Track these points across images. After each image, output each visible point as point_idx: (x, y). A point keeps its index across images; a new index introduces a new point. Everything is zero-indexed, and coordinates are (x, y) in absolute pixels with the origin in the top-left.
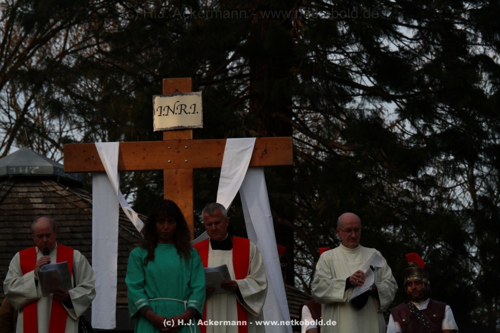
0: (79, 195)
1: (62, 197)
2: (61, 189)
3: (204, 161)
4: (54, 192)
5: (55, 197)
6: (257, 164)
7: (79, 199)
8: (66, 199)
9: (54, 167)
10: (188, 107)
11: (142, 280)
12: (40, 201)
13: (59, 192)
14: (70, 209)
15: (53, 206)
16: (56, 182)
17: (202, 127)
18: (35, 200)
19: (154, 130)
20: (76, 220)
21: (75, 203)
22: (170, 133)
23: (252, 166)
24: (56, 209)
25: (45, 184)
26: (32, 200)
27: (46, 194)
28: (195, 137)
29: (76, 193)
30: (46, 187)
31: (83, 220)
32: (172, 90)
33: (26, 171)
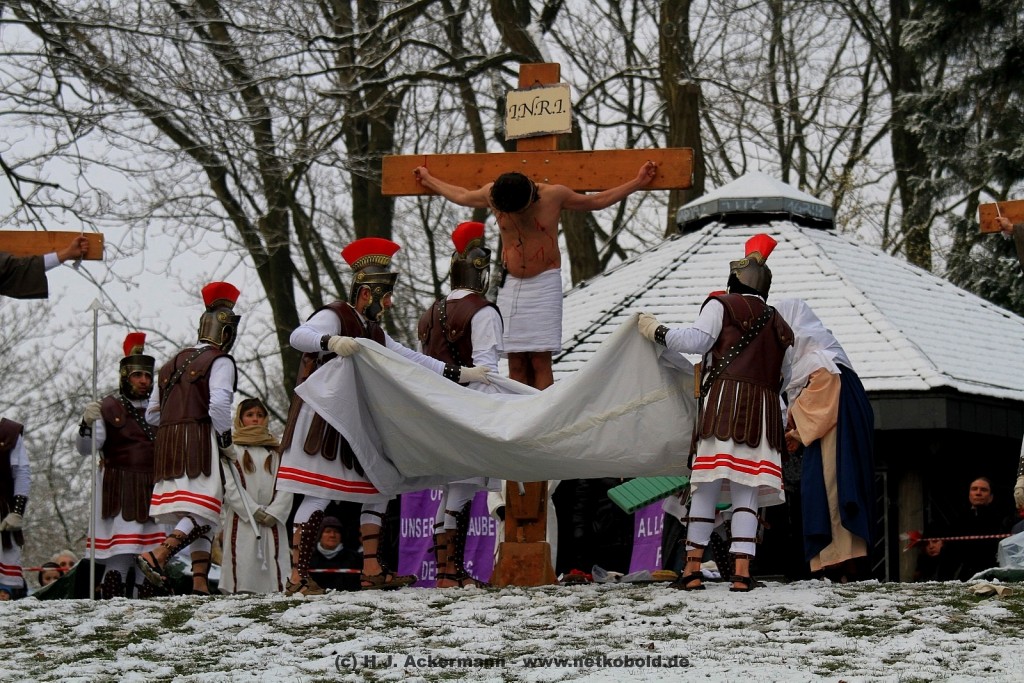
9: (784, 199)
17: (570, 131)
32: (531, 81)
33: (745, 207)
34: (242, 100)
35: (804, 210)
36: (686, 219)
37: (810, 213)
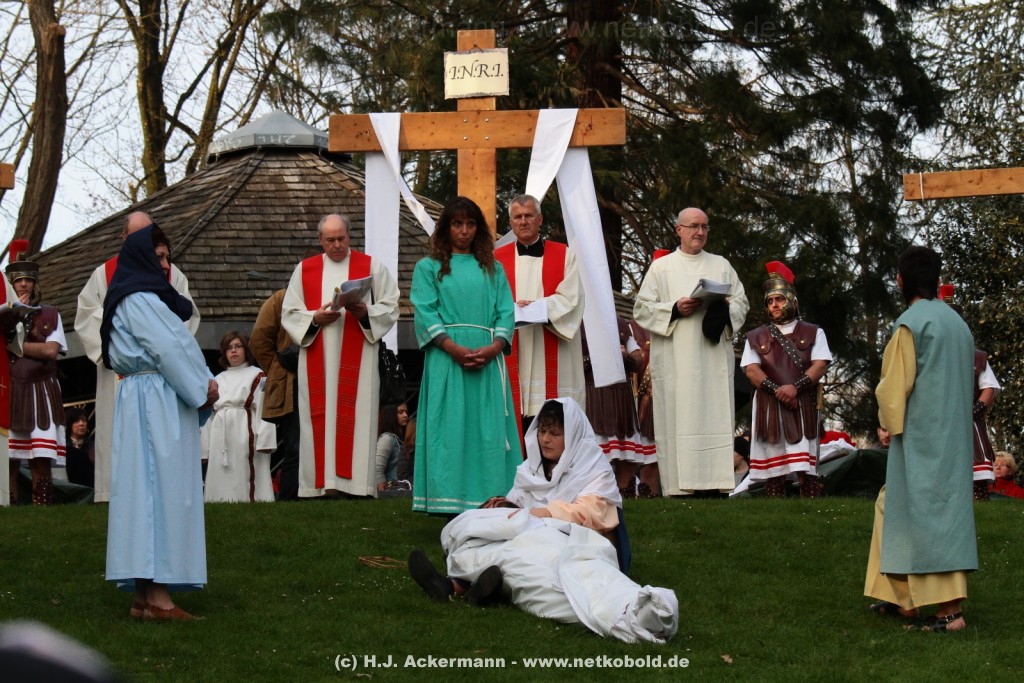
0: (346, 172)
1: (325, 174)
2: (324, 164)
3: (510, 138)
4: (314, 168)
5: (315, 175)
6: (579, 142)
7: (346, 177)
8: (330, 178)
9: (315, 136)
10: (490, 68)
11: (434, 300)
12: (296, 179)
13: (320, 168)
14: (335, 190)
15: (313, 187)
16: (317, 154)
17: (508, 94)
18: (291, 179)
19: (446, 98)
20: (342, 205)
21: (342, 183)
22: (466, 101)
23: (572, 146)
24: (316, 190)
25: (303, 157)
26: (286, 179)
27: (304, 171)
28: (499, 107)
29: (343, 170)
30: (304, 161)
31: (352, 205)
32: (470, 46)
33: (279, 141)
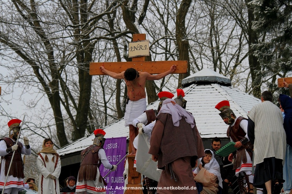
10: (143, 47)
17: (149, 55)
32: (137, 39)
33: (203, 79)
34: (44, 45)
35: (222, 80)
36: (184, 83)
37: (223, 81)
